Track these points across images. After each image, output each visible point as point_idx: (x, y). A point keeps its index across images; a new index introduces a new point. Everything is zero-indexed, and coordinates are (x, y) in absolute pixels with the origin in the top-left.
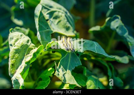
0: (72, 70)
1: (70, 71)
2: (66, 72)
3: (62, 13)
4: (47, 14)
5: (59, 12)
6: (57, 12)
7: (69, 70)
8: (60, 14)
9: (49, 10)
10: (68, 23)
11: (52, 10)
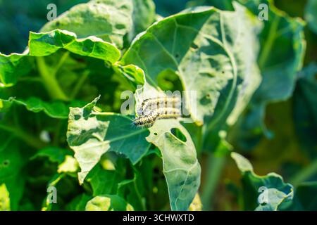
0: (112, 150)
1: (109, 147)
2: (102, 139)
3: (232, 72)
4: (209, 40)
5: (230, 62)
6: (226, 59)
7: (111, 144)
8: (227, 67)
9: (220, 37)
10: (218, 94)
11: (225, 45)
